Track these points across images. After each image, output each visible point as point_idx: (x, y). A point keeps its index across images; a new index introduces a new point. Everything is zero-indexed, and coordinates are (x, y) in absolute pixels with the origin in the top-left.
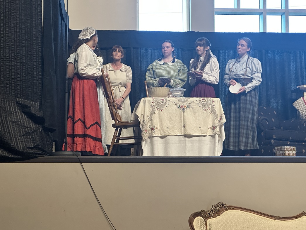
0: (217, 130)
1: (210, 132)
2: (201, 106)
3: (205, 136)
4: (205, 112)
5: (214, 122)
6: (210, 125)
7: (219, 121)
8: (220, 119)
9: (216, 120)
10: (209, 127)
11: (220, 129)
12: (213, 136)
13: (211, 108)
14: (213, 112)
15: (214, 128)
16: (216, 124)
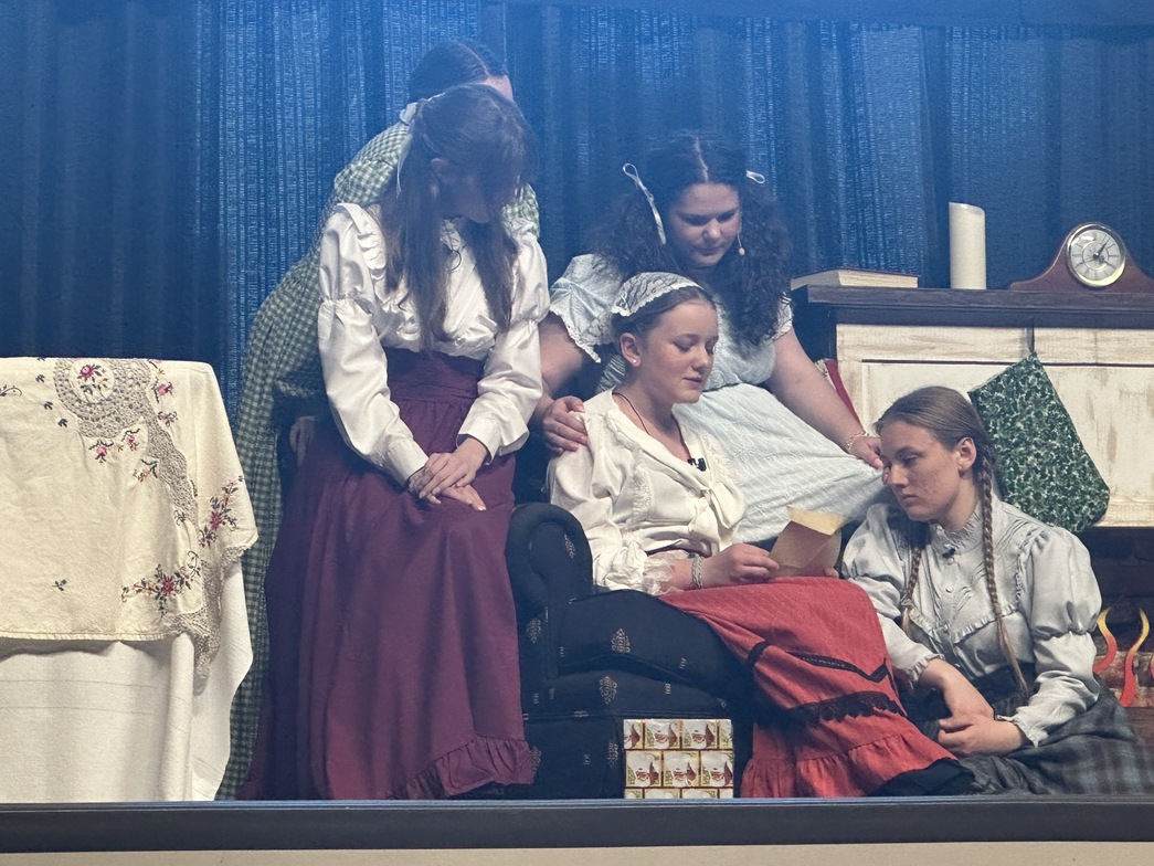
0: (191, 600)
1: (134, 619)
2: (74, 421)
3: (98, 648)
4: (101, 470)
5: (166, 544)
6: (138, 566)
7: (208, 537)
8: (216, 520)
9: (179, 529)
10: (133, 576)
11: (215, 593)
12: (157, 651)
13: (143, 436)
14: (164, 465)
15: (165, 586)
16: (184, 559)
